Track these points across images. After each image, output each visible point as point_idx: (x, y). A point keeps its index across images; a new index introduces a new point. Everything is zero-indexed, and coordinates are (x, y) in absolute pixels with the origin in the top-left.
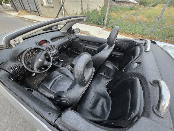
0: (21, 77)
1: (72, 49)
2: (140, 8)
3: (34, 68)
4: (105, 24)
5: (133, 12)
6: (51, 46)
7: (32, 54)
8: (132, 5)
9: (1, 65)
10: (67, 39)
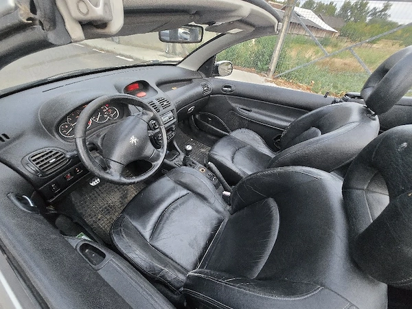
0: (59, 192)
1: (205, 117)
2: (342, 44)
3: (112, 164)
4: (272, 67)
5: (329, 49)
6: (161, 101)
7: (102, 118)
8: (324, 35)
9: (3, 141)
10: (199, 89)
